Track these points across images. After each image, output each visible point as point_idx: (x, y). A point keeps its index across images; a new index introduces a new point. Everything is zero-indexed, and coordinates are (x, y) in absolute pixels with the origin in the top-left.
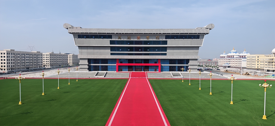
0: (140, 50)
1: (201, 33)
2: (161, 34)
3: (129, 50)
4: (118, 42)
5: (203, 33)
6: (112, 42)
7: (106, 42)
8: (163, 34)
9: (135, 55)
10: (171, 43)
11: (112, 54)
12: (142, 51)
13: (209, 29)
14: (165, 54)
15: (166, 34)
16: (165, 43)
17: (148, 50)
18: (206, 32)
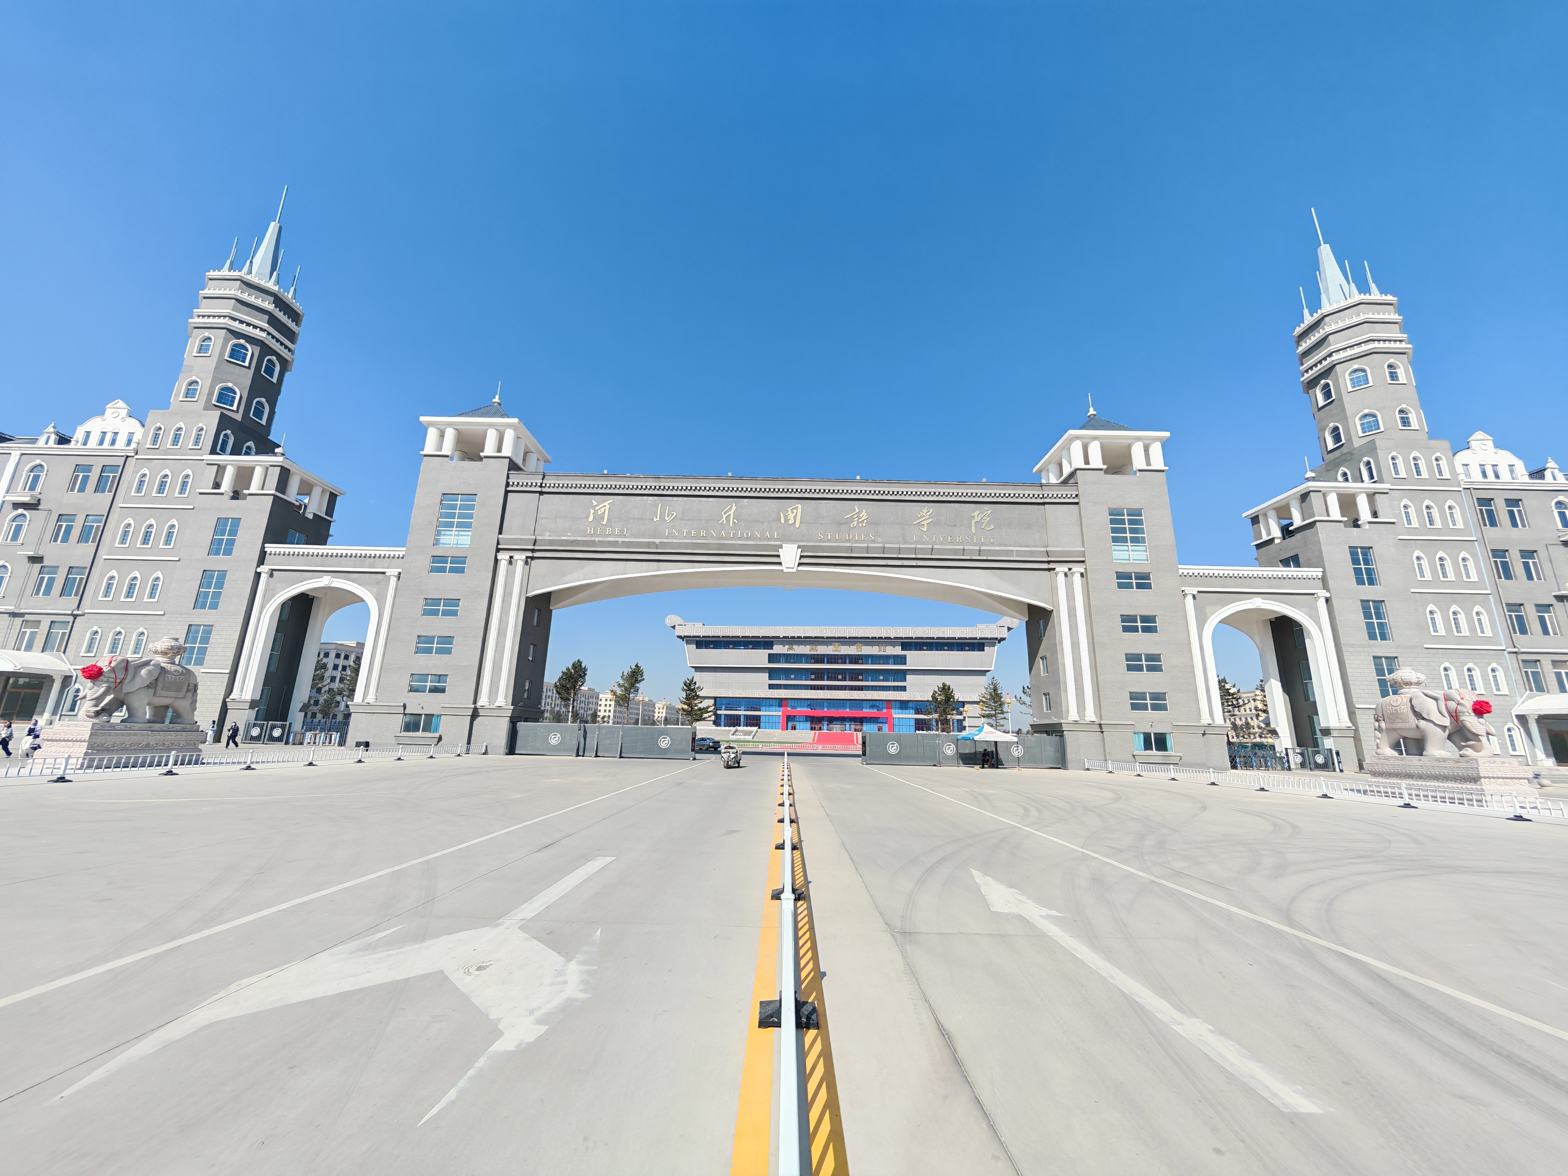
0: (840, 677)
1: (987, 639)
2: (889, 638)
3: (813, 677)
4: (788, 658)
5: (991, 639)
6: (772, 658)
7: (760, 658)
8: (895, 638)
9: (828, 689)
10: (915, 659)
11: (771, 687)
12: (844, 679)
13: (1006, 629)
14: (903, 689)
15: (901, 638)
16: (902, 660)
17: (860, 677)
18: (999, 636)
